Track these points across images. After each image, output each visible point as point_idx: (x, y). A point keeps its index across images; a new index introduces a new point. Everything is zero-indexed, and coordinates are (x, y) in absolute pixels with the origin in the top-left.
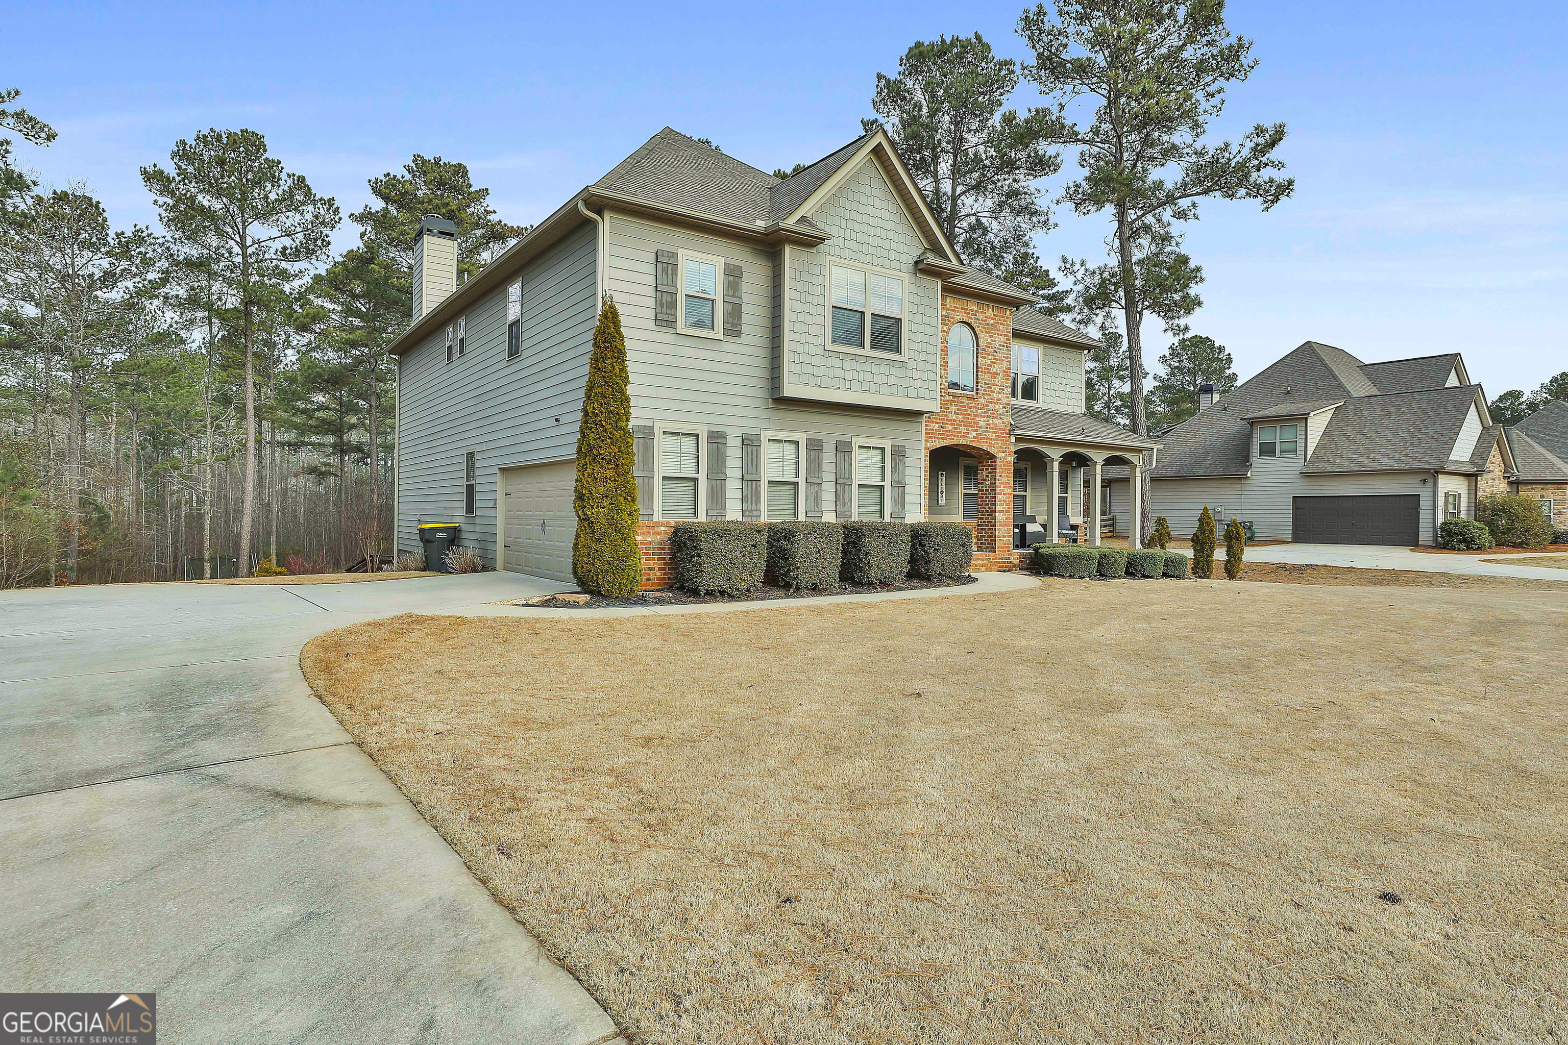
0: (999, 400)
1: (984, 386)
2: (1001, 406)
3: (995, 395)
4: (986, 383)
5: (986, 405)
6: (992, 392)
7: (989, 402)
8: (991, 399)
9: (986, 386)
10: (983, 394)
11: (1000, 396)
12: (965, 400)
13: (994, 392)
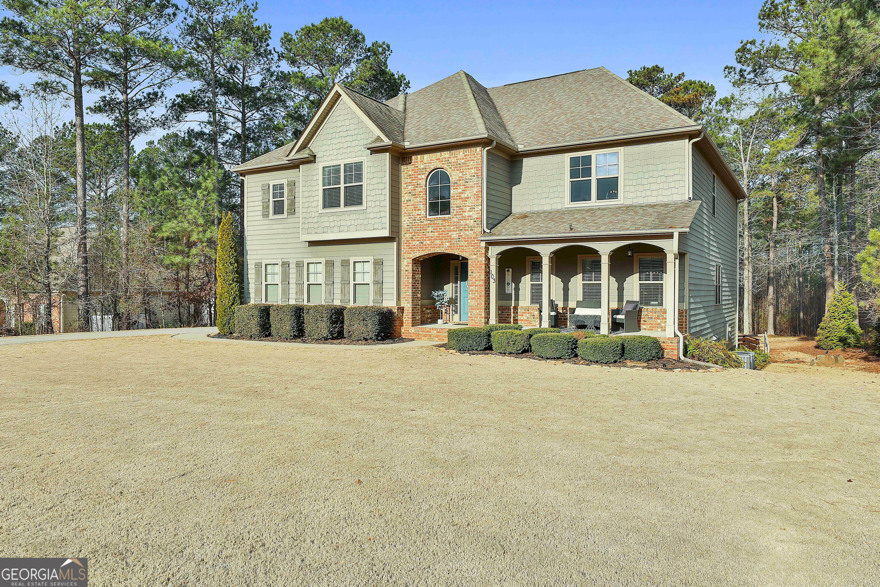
0: (470, 216)
1: (456, 209)
2: (472, 221)
3: (466, 214)
4: (457, 207)
5: (458, 222)
6: (463, 212)
7: (461, 220)
8: (462, 217)
9: (458, 209)
10: (455, 215)
11: (471, 213)
12: (440, 222)
13: (465, 212)
